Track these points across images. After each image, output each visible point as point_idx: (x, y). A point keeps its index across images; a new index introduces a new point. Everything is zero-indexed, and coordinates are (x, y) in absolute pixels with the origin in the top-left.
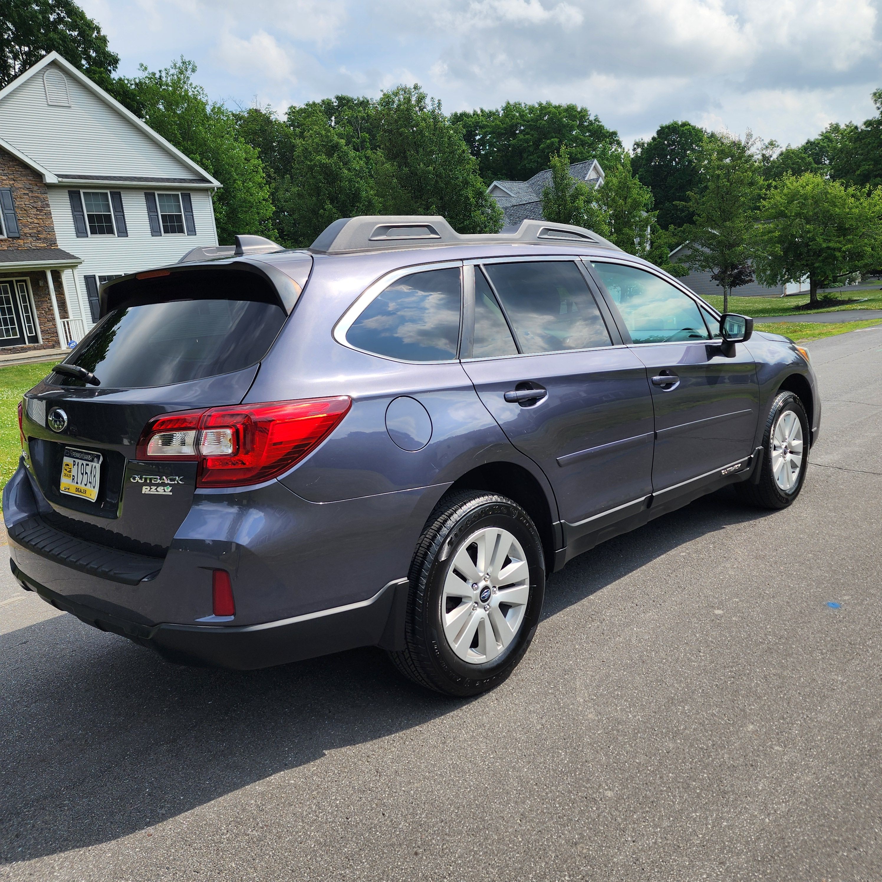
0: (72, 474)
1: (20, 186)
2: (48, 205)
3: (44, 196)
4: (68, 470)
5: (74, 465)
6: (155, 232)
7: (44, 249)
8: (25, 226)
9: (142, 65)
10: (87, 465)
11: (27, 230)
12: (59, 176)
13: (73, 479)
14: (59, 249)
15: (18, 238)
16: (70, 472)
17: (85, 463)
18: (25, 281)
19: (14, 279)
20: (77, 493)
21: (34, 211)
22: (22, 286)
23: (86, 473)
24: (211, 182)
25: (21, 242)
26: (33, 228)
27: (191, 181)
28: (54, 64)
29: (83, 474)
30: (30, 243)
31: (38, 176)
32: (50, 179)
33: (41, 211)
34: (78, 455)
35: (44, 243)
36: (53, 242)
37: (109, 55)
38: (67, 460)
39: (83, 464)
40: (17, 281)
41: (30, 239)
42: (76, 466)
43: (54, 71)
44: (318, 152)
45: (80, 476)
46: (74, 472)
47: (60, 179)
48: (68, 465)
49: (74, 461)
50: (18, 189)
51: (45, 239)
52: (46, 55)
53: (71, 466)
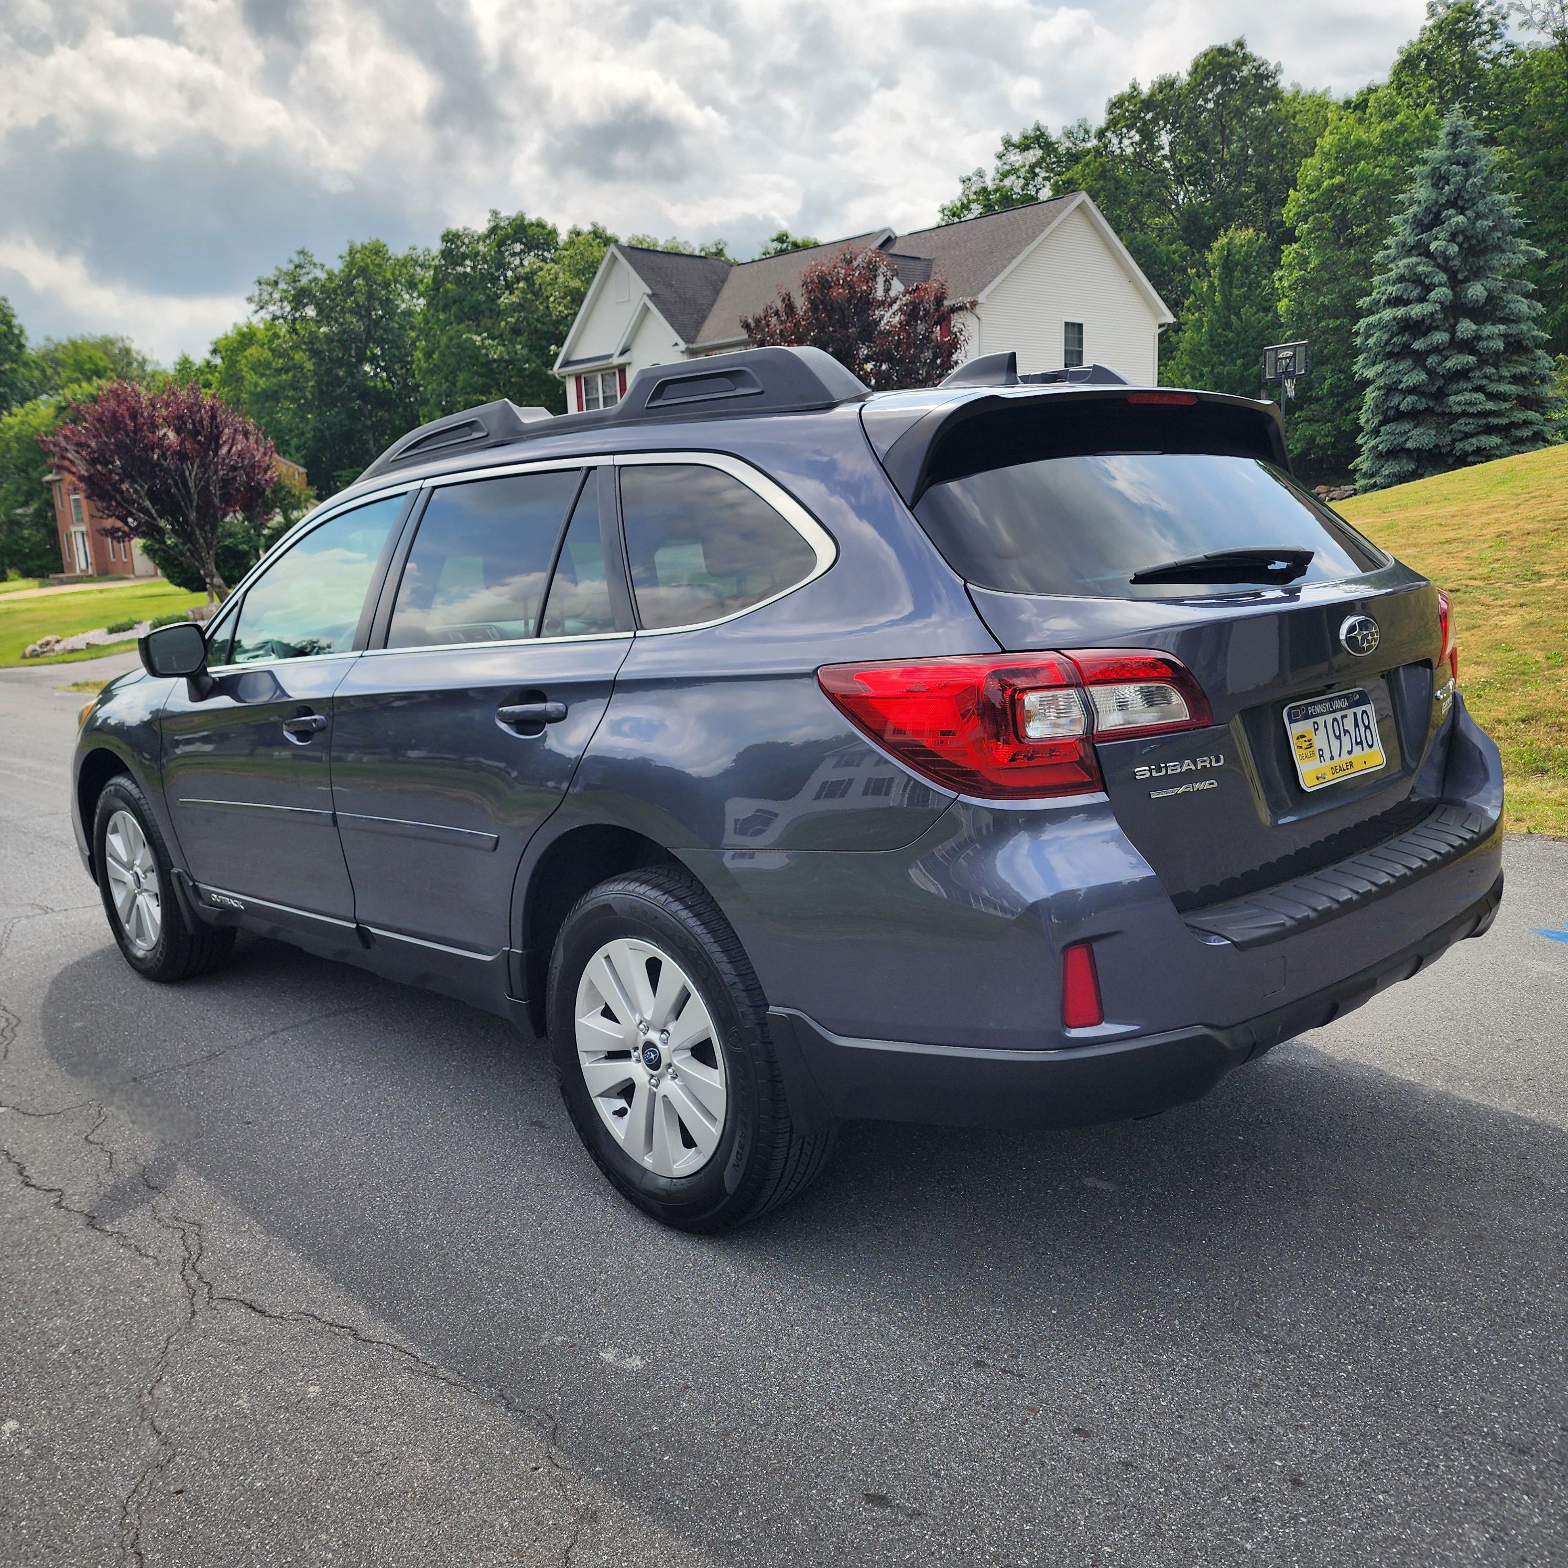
0: (1316, 748)
4: (1305, 745)
5: (1316, 730)
10: (1343, 717)
13: (1321, 756)
16: (1310, 746)
17: (1338, 715)
20: (1336, 775)
23: (1346, 732)
29: (1339, 738)
34: (1319, 709)
38: (1294, 730)
39: (1335, 720)
42: (1322, 729)
45: (1335, 743)
46: (1320, 741)
48: (1303, 736)
49: (1315, 723)
53: (1310, 734)
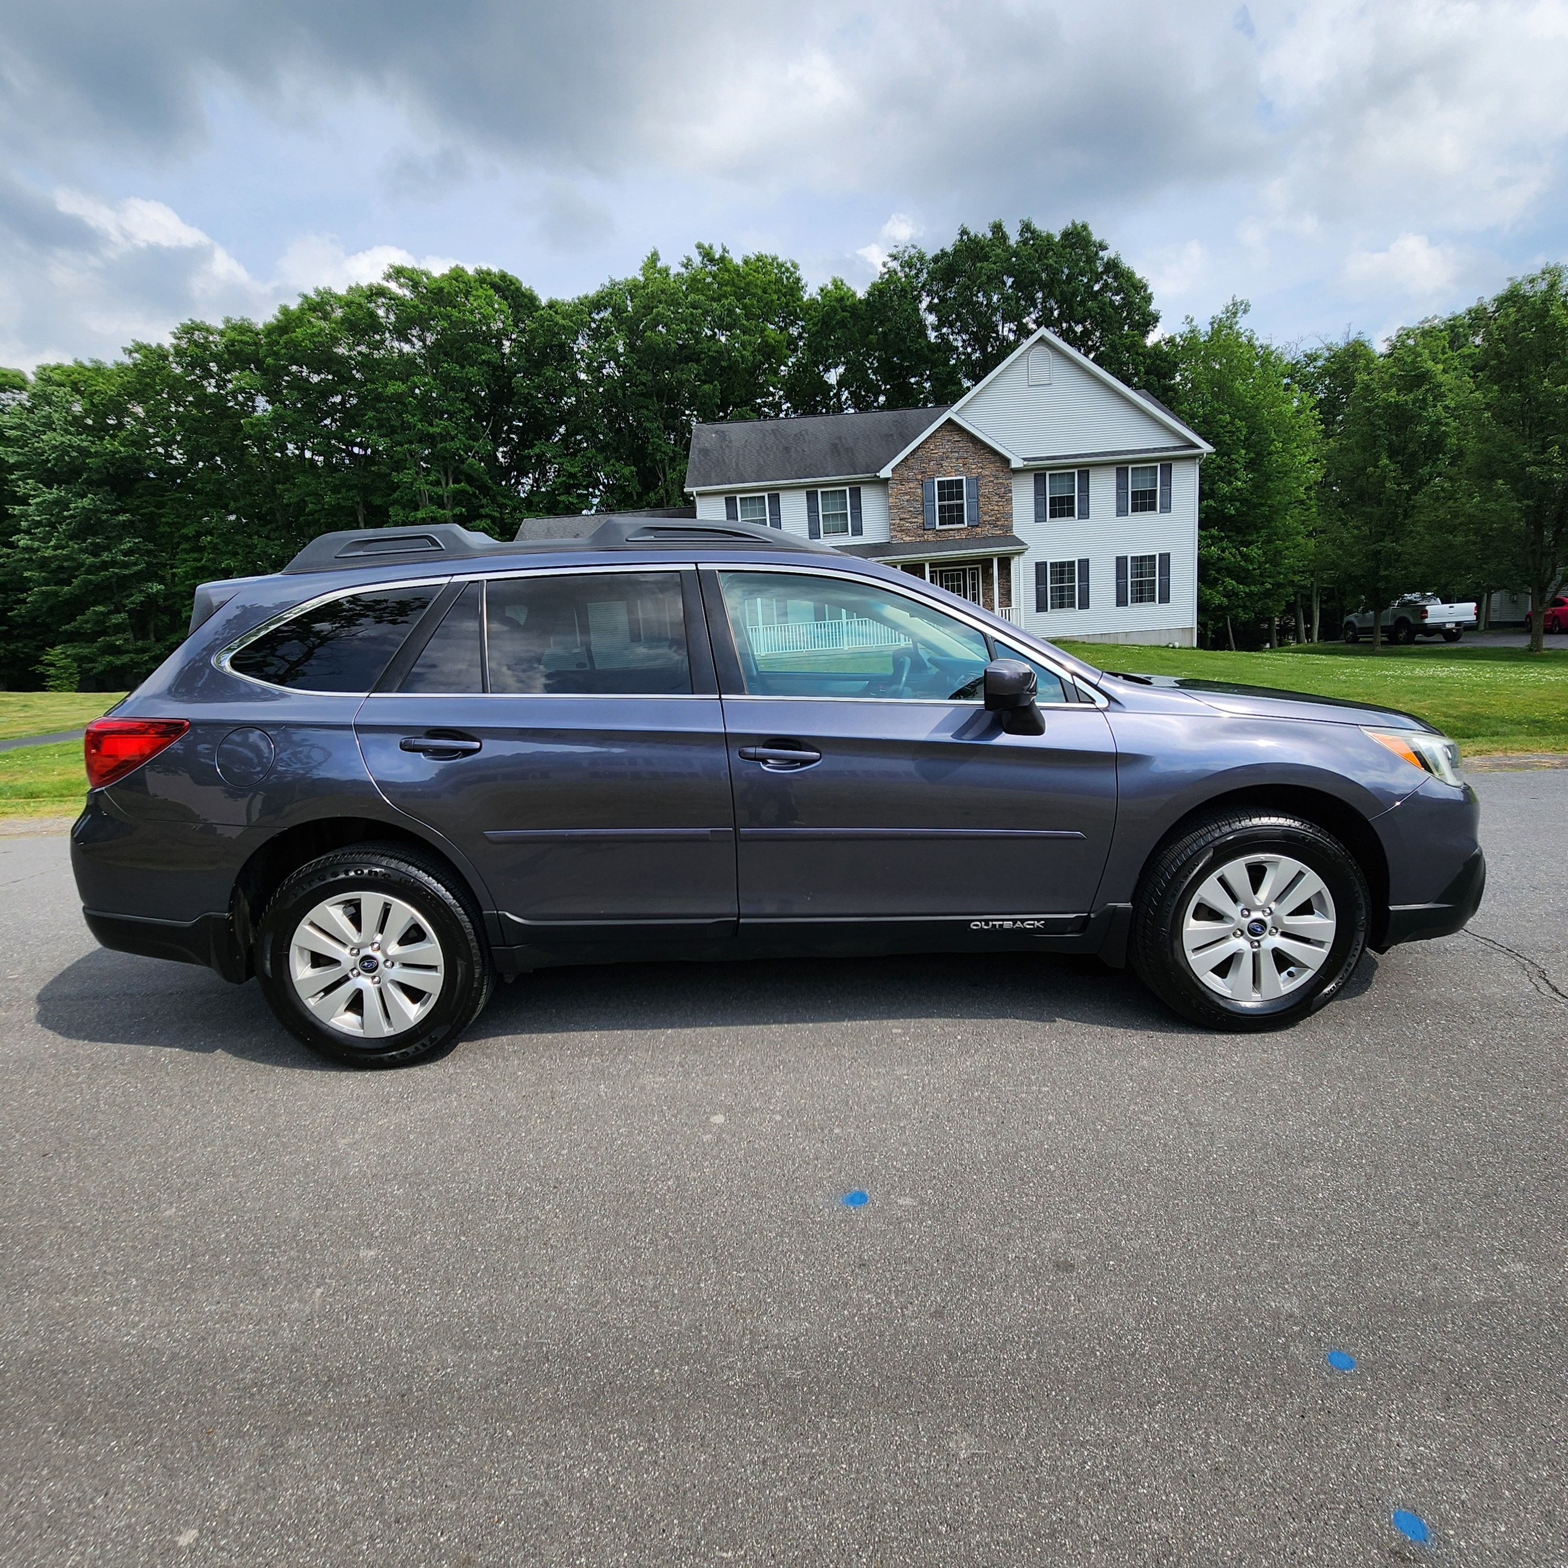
1: (987, 473)
2: (1010, 491)
3: (1008, 481)
6: (1121, 511)
7: (999, 536)
8: (985, 514)
9: (1187, 317)
11: (986, 518)
12: (1025, 459)
14: (1014, 536)
15: (977, 526)
18: (977, 569)
19: (968, 567)
21: (996, 498)
22: (973, 574)
24: (1199, 447)
25: (979, 530)
26: (992, 516)
27: (1175, 449)
28: (1042, 340)
30: (987, 531)
31: (1007, 461)
32: (1016, 463)
33: (1002, 497)
35: (1000, 530)
36: (1010, 528)
37: (1151, 314)
40: (970, 569)
41: (988, 527)
43: (1041, 348)
44: (1386, 388)
47: (1026, 463)
50: (984, 477)
51: (1002, 525)
52: (1035, 331)
